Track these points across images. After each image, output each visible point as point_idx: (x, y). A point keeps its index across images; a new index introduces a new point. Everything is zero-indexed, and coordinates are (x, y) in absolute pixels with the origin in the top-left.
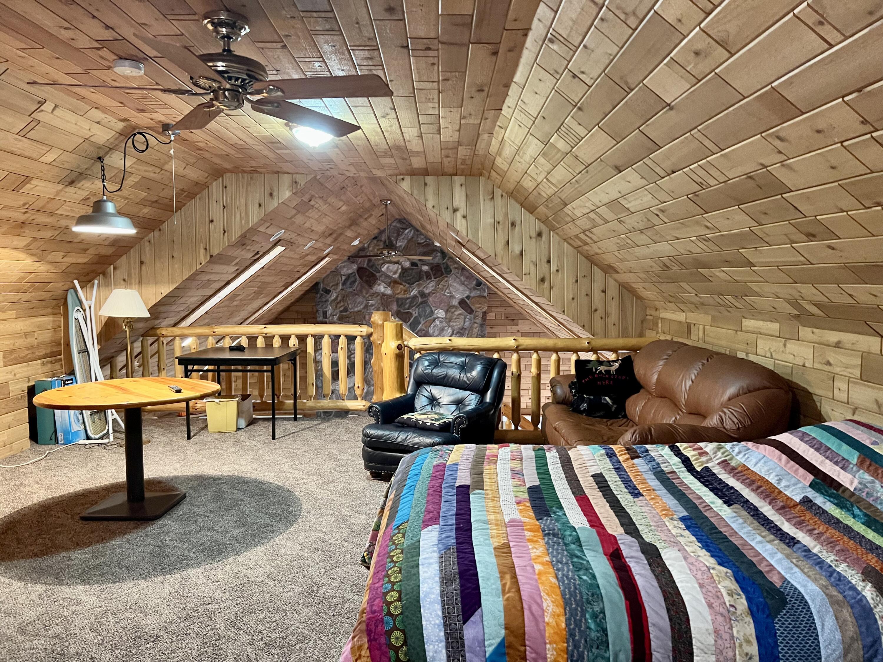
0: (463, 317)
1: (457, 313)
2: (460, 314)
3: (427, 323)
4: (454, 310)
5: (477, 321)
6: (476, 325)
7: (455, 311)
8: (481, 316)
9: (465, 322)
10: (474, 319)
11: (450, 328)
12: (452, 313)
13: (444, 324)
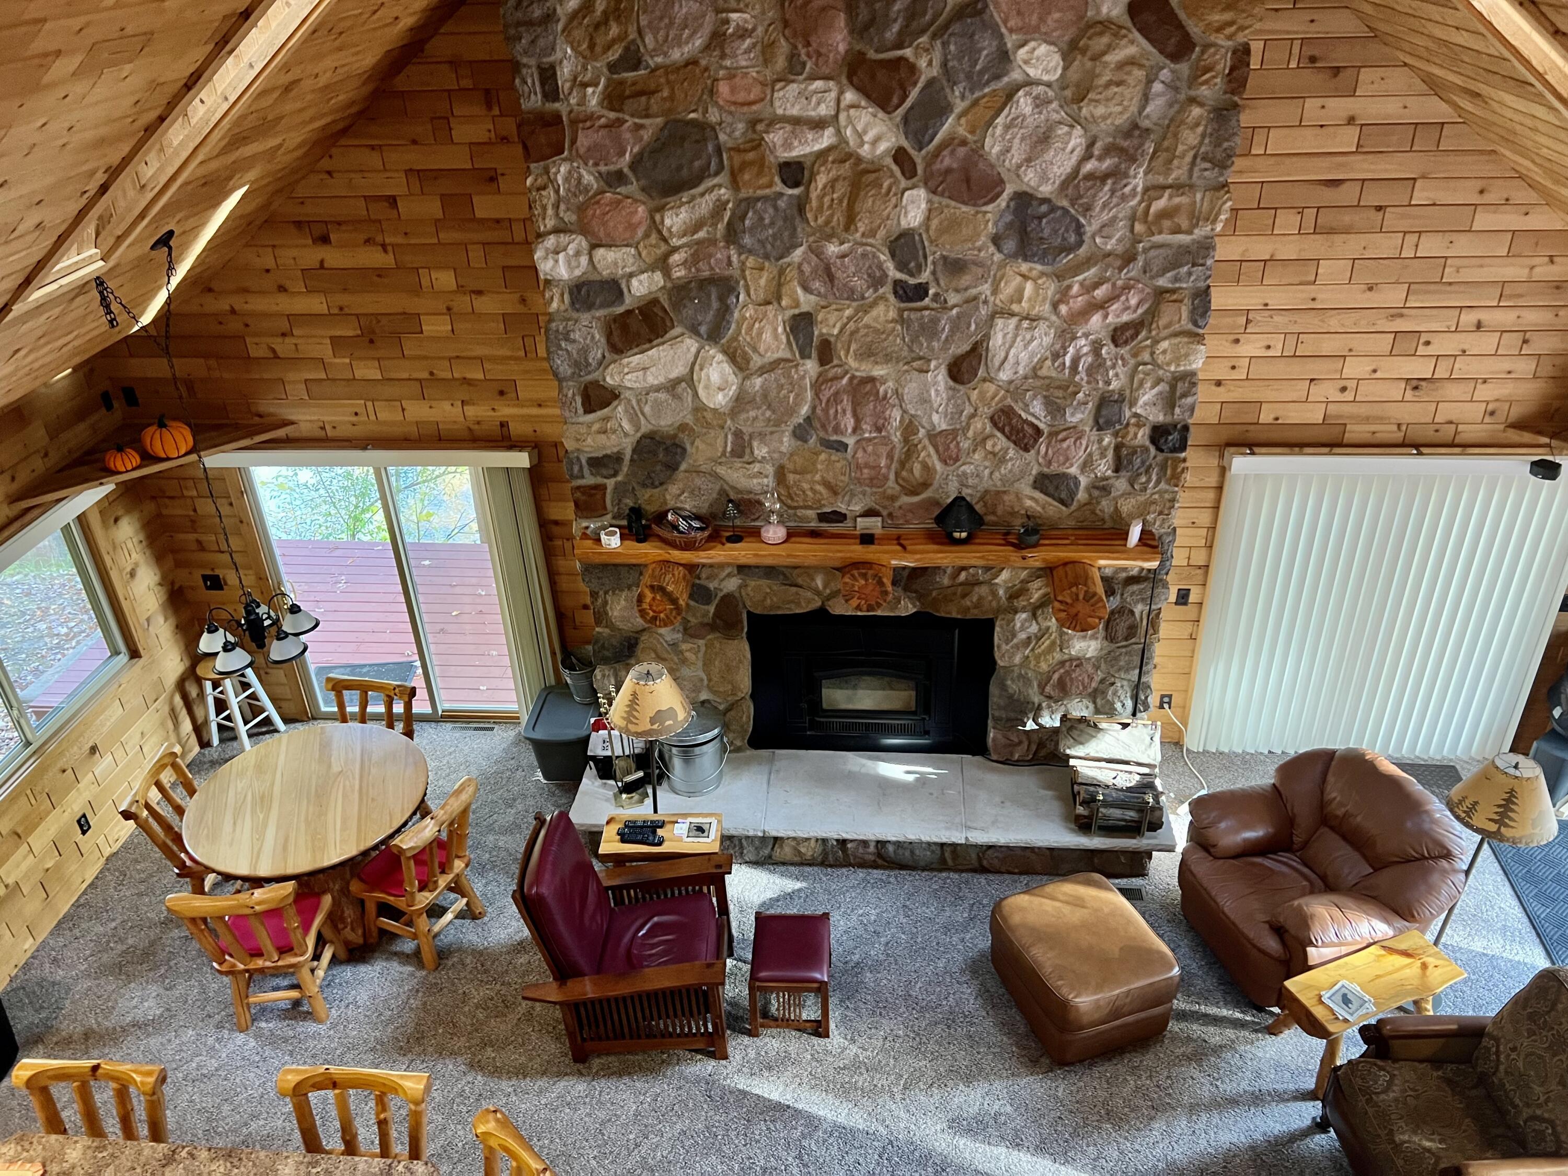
0: (1139, 74)
1: (1113, 58)
2: (1131, 62)
3: (979, 110)
4: (1105, 40)
5: (1204, 91)
6: (1196, 111)
7: (1109, 48)
8: (1224, 63)
9: (1146, 98)
10: (1193, 81)
11: (1078, 130)
12: (1094, 58)
13: (1055, 113)
